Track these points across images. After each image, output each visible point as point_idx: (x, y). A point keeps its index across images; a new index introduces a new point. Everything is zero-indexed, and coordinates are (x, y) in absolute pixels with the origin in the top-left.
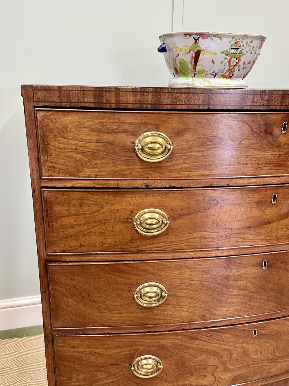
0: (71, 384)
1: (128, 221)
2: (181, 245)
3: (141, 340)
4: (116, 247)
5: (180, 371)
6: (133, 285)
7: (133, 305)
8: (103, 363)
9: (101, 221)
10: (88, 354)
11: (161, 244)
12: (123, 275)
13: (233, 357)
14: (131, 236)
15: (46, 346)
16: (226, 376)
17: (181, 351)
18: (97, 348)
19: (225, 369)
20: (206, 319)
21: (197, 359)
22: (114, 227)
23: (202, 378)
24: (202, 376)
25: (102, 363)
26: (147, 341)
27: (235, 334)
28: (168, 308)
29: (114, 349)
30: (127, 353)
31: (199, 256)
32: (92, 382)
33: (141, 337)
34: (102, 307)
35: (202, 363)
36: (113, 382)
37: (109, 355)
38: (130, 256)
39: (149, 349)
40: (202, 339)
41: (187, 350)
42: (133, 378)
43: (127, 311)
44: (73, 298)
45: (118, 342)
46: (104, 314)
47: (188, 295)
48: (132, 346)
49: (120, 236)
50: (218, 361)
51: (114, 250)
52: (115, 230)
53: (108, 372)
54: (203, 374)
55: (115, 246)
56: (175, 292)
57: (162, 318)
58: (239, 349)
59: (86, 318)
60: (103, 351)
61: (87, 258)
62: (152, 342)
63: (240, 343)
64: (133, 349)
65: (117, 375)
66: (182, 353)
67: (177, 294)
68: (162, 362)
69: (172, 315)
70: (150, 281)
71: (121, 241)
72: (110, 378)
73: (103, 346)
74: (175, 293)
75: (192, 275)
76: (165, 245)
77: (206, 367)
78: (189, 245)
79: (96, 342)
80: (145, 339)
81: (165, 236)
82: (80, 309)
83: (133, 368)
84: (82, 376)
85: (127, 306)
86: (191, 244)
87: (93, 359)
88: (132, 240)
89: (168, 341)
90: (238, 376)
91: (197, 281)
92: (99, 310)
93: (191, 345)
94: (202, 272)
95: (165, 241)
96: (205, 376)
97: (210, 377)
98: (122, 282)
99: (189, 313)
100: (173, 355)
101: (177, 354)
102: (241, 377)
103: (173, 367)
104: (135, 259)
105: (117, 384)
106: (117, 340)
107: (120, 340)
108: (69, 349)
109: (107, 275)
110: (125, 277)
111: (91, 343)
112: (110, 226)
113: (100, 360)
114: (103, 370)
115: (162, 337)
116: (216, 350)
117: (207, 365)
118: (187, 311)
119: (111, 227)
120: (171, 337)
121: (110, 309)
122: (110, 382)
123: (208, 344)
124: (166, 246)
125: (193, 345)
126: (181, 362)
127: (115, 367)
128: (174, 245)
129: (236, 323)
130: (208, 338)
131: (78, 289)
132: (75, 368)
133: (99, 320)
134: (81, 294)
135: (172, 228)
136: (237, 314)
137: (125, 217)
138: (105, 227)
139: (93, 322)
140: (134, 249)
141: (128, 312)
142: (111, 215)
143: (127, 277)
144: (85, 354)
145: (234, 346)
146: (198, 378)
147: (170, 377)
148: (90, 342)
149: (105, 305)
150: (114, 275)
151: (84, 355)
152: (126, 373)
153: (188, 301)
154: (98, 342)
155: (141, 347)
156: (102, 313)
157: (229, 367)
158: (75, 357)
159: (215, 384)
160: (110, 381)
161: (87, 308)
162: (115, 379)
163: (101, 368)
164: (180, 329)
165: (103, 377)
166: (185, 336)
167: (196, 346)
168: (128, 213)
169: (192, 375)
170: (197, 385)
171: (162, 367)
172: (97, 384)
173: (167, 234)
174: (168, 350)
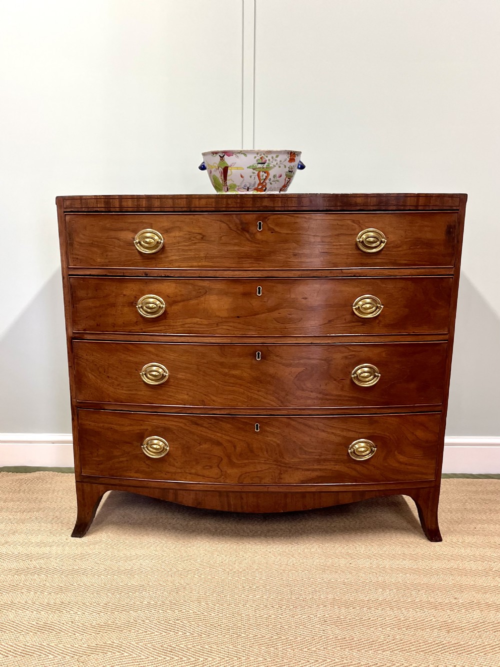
0: (92, 459)
1: (133, 306)
2: (177, 329)
3: (150, 420)
4: (124, 328)
5: (186, 457)
6: (139, 364)
7: (140, 383)
9: (112, 304)
10: (106, 430)
11: (161, 327)
12: (131, 354)
13: (237, 451)
14: (135, 318)
15: (73, 419)
16: (233, 472)
17: (186, 436)
18: (112, 424)
19: (230, 462)
20: (206, 405)
21: (201, 446)
22: (122, 310)
23: (208, 469)
24: (208, 466)
25: (117, 440)
26: (154, 421)
27: (236, 425)
28: (171, 389)
30: (138, 431)
32: (110, 458)
33: (150, 417)
34: (115, 383)
35: (206, 452)
36: (127, 460)
37: (122, 432)
38: (136, 337)
39: (157, 430)
40: (204, 425)
41: (191, 436)
42: (144, 458)
43: (135, 388)
44: (93, 373)
45: (130, 420)
46: (117, 390)
47: (187, 378)
48: (142, 425)
49: (127, 318)
50: (222, 453)
51: (123, 331)
52: (123, 313)
53: (122, 450)
54: (208, 464)
57: (166, 399)
58: (242, 442)
59: (103, 393)
60: (118, 428)
61: (102, 337)
62: (159, 423)
63: (243, 436)
64: (143, 428)
65: (130, 454)
66: (187, 438)
68: (168, 445)
69: (174, 397)
70: (153, 361)
71: (128, 323)
72: (124, 456)
73: (118, 422)
74: (177, 375)
76: (164, 329)
77: (211, 457)
78: (184, 330)
79: (111, 418)
80: (153, 419)
81: (164, 321)
82: (98, 384)
83: (143, 447)
84: (101, 452)
85: (135, 384)
87: (109, 434)
88: (137, 322)
89: (173, 423)
90: (245, 473)
92: (113, 386)
93: (194, 430)
95: (164, 325)
96: (211, 467)
97: (215, 469)
98: (130, 360)
99: (190, 396)
100: (179, 439)
101: (182, 438)
102: (249, 476)
103: (180, 452)
106: (129, 417)
107: (132, 418)
108: (91, 423)
109: (118, 353)
110: (133, 356)
111: (108, 418)
112: (119, 309)
113: (116, 436)
114: (118, 447)
115: (167, 418)
116: (220, 440)
117: (211, 455)
118: (188, 394)
120: (174, 419)
121: (121, 386)
122: (125, 461)
123: (211, 432)
125: (197, 431)
126: (187, 448)
127: (128, 445)
129: (236, 414)
130: (210, 425)
131: (96, 365)
132: (95, 443)
133: (113, 396)
134: (98, 370)
136: (236, 403)
137: (130, 301)
138: (115, 309)
139: (109, 398)
141: (136, 390)
142: (119, 299)
145: (237, 439)
146: (204, 468)
147: (177, 463)
149: (117, 381)
150: (124, 353)
151: (102, 429)
152: (138, 453)
153: (187, 384)
155: (150, 427)
157: (234, 461)
158: (95, 432)
159: (222, 478)
160: (125, 459)
161: (103, 383)
162: (128, 458)
163: (116, 444)
165: (119, 454)
166: (188, 420)
167: (199, 432)
168: (133, 298)
169: (198, 463)
170: (204, 476)
171: (168, 448)
172: (113, 461)
173: (165, 319)
174: (174, 433)
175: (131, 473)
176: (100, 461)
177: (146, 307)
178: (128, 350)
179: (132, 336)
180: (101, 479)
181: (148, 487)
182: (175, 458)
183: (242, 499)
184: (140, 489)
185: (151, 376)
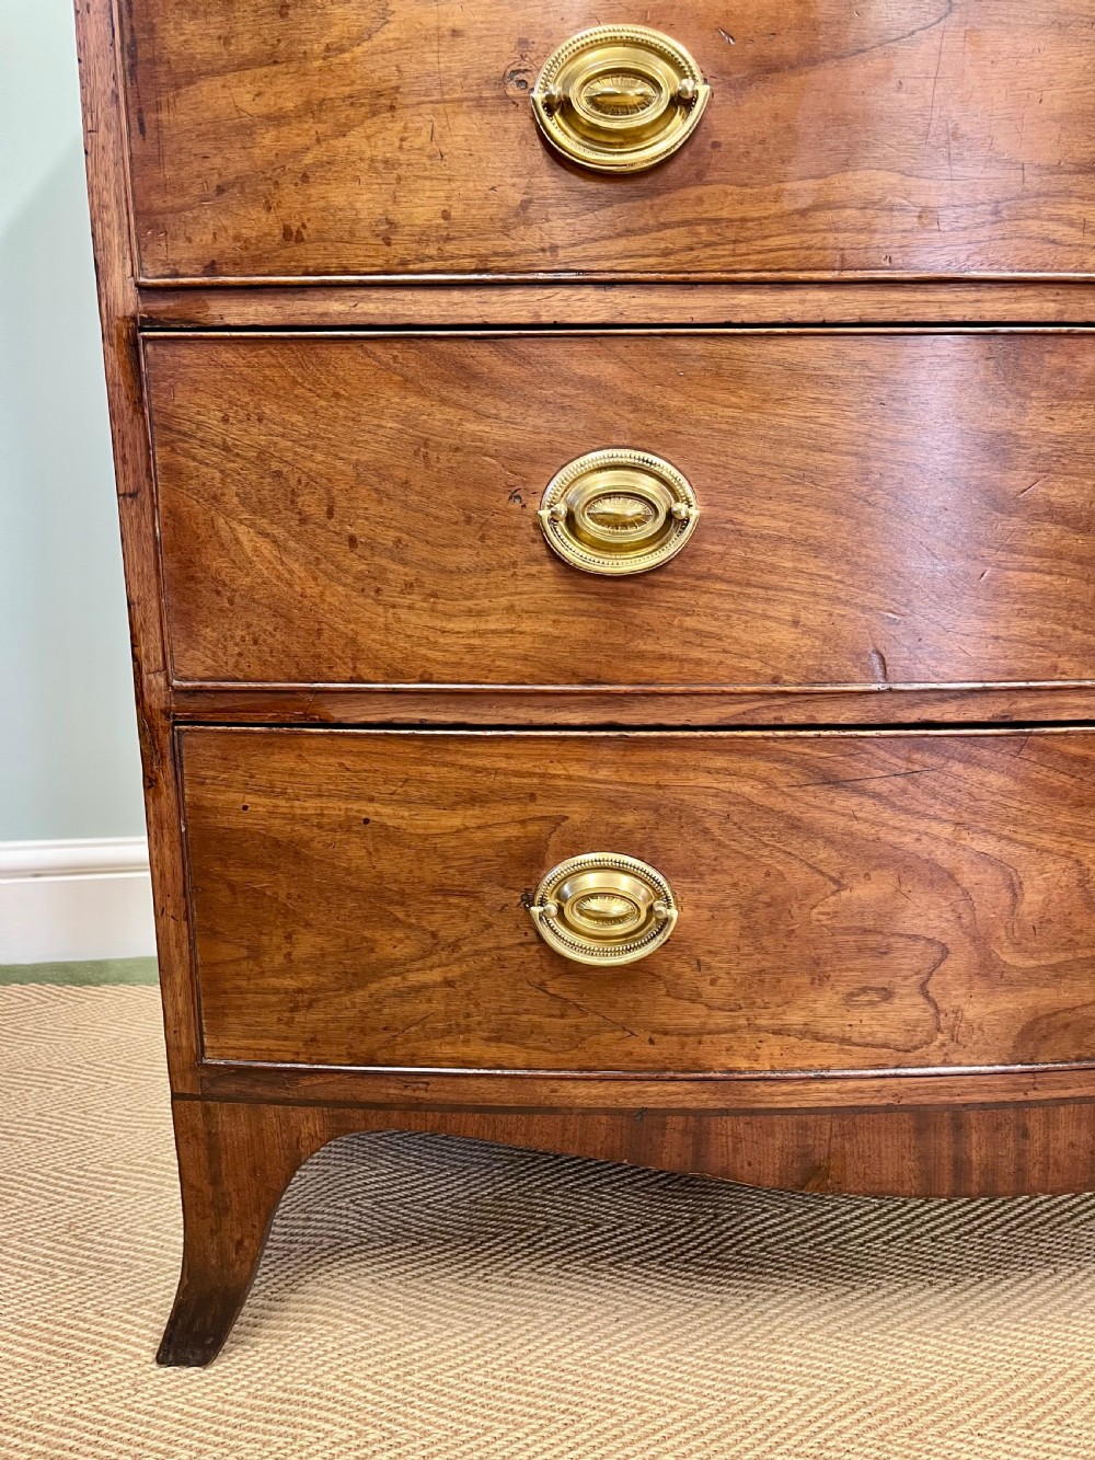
0: (260, 982)
1: (507, 97)
2: (765, 242)
3: (576, 770)
4: (450, 248)
5: (762, 950)
6: (534, 461)
7: (534, 569)
8: (402, 877)
9: (380, 94)
10: (334, 830)
11: (668, 233)
12: (488, 405)
13: (1024, 908)
14: (522, 182)
15: (150, 783)
16: (992, 1008)
17: (766, 845)
18: (371, 800)
19: (982, 965)
20: (892, 678)
21: (845, 894)
22: (438, 129)
23: (871, 1003)
24: (871, 989)
25: (396, 881)
26: (603, 773)
27: (1034, 776)
28: (704, 599)
29: (453, 807)
30: (514, 831)
31: (857, 312)
32: (354, 974)
33: (578, 751)
34: (391, 576)
35: (869, 923)
36: (448, 983)
37: (425, 838)
38: (516, 298)
39: (613, 820)
40: (873, 785)
41: (795, 844)
42: (541, 967)
43: (504, 601)
44: (264, 523)
45: (469, 774)
46: (403, 614)
47: (799, 529)
48: (533, 797)
49: (471, 185)
50: (948, 921)
51: (440, 264)
52: (444, 150)
53: (424, 930)
54: (873, 983)
55: (448, 239)
56: (735, 508)
57: (676, 651)
58: (1054, 862)
59: (319, 632)
60: (402, 818)
61: (320, 310)
62: (628, 784)
63: (1062, 834)
64: (539, 814)
65: (465, 949)
66: (771, 856)
67: (750, 520)
68: (674, 894)
69: (720, 639)
70: (615, 441)
71: (474, 212)
72: (435, 959)
73: (400, 790)
74: (740, 517)
75: (822, 420)
76: (688, 241)
77: (888, 946)
78: (809, 248)
79: (366, 766)
80: (595, 766)
81: (689, 190)
82: (291, 586)
83: (536, 910)
84: (306, 944)
85: (509, 573)
86: (816, 240)
87: (355, 851)
88: (525, 205)
89: (704, 780)
90: (1048, 1016)
91: (850, 458)
92: (378, 591)
93: (817, 814)
94: (869, 406)
95: (690, 216)
96: (887, 994)
97: (907, 1001)
98: (481, 440)
99: (808, 631)
100: (727, 863)
101: (748, 858)
102: (1066, 1026)
103: (731, 926)
104: (545, 319)
105: (469, 993)
106: (465, 761)
107: (479, 762)
108: (250, 799)
109: (413, 401)
110: (497, 417)
111: (348, 770)
112: (418, 122)
113: (390, 863)
114: (401, 915)
115: (672, 756)
116: (942, 855)
117: (893, 935)
118: (796, 623)
119: (425, 133)
120: (720, 762)
121: (428, 592)
122: (436, 985)
123: (900, 820)
124: (691, 249)
125: (829, 819)
126: (768, 905)
127: (457, 906)
128: (734, 242)
129: (1041, 717)
130: (900, 781)
131: (278, 474)
132: (276, 899)
133: (378, 647)
134: (293, 502)
135: (722, 139)
136: (1048, 663)
137: (492, 73)
138: (399, 126)
139: (354, 659)
140: (534, 258)
141: (510, 609)
142: (424, 62)
143: (504, 415)
144: (320, 826)
145: (1030, 846)
146: (849, 1000)
147: (713, 982)
148: (341, 764)
149: (404, 563)
150: (444, 401)
151: (316, 830)
152: (508, 941)
153: (800, 566)
154: (376, 766)
155: (575, 807)
156: (394, 607)
157: (1005, 958)
158: (277, 843)
159: (937, 1043)
160: (436, 976)
161: (323, 580)
162: (455, 971)
163: (391, 903)
164: (760, 722)
165: (401, 951)
166: (784, 760)
167: (842, 822)
168: (507, 47)
169: (820, 980)
170: (844, 1041)
171: (673, 913)
172: (374, 987)
173: (700, 178)
174: (706, 831)
175: (466, 1042)
176: (300, 991)
177: (592, 101)
178: (468, 377)
179: (493, 295)
180: (305, 1082)
181: (553, 1110)
182: (706, 959)
183: (1025, 1135)
184: (513, 1118)
185: (601, 522)
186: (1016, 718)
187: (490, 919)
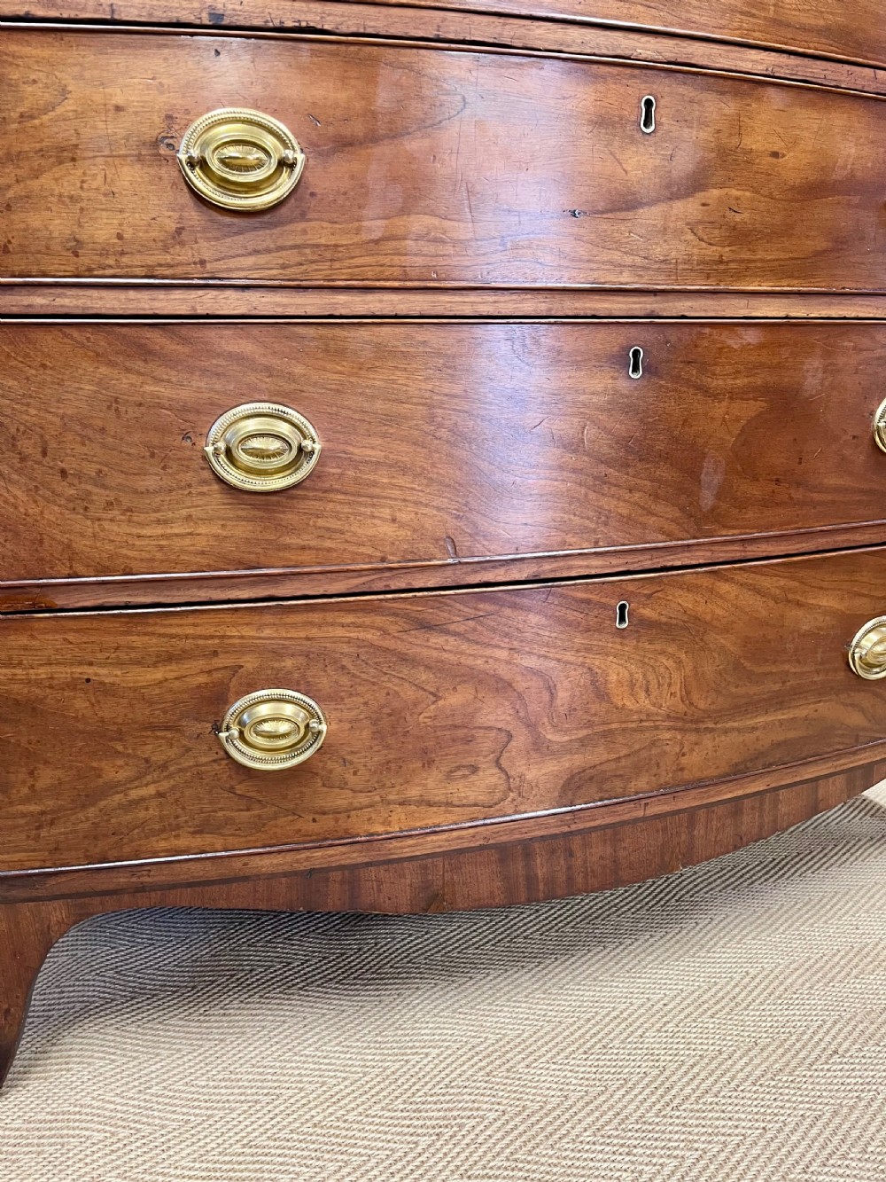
0: (10, 809)
1: (160, 155)
2: (351, 261)
3: (248, 631)
4: (125, 260)
5: (388, 747)
6: (198, 412)
7: (205, 489)
8: (120, 720)
9: (63, 149)
10: (63, 689)
11: (284, 253)
12: (161, 372)
13: (558, 702)
14: (176, 215)
16: (543, 771)
17: (386, 674)
18: (91, 664)
19: (535, 744)
20: (460, 554)
21: (441, 703)
22: (109, 176)
23: (464, 776)
24: (464, 766)
25: (115, 723)
26: (267, 632)
27: (557, 614)
28: (330, 506)
29: (155, 665)
30: (202, 679)
31: (418, 308)
32: (87, 796)
33: (247, 619)
34: (95, 498)
35: (458, 721)
36: (160, 795)
37: (135, 690)
38: (177, 297)
39: (276, 665)
40: (452, 627)
41: (405, 671)
42: (230, 776)
43: (184, 512)
45: (165, 640)
46: (106, 525)
47: (391, 456)
48: (215, 653)
49: (137, 215)
50: (510, 715)
51: (117, 271)
52: (115, 190)
53: (139, 758)
54: (465, 762)
55: (123, 253)
56: (346, 443)
57: (312, 543)
58: (575, 670)
59: (41, 542)
60: (116, 676)
61: (25, 303)
62: (286, 639)
63: (578, 651)
64: (221, 665)
65: (172, 769)
66: (390, 681)
67: (356, 451)
68: (323, 714)
69: (343, 533)
70: (257, 397)
71: (141, 234)
72: (149, 778)
73: (113, 655)
74: (351, 449)
75: (400, 382)
76: (299, 259)
77: (473, 736)
78: (381, 266)
79: (85, 639)
80: (260, 627)
81: (296, 225)
82: (16, 508)
83: (223, 735)
84: (46, 777)
85: (186, 492)
86: (387, 260)
87: (80, 704)
88: (179, 231)
89: (340, 632)
90: (579, 773)
91: (421, 408)
92: (86, 509)
93: (418, 650)
94: (431, 372)
95: (299, 242)
96: (474, 769)
97: (488, 772)
98: (158, 398)
99: (402, 525)
100: (360, 689)
101: (374, 684)
102: (591, 778)
103: (365, 734)
104: (200, 312)
105: (177, 801)
106: (162, 631)
107: (173, 631)
109: (104, 370)
110: (169, 381)
111: (71, 643)
112: (94, 170)
113: (110, 710)
114: (120, 748)
115: (316, 617)
116: (503, 671)
117: (475, 728)
118: (394, 520)
119: (100, 178)
120: (349, 619)
121: (125, 508)
122: (151, 797)
123: (473, 649)
124: (301, 265)
125: (425, 652)
126: (390, 715)
127: (163, 738)
128: (331, 260)
129: (558, 575)
130: (471, 623)
132: (19, 745)
133: (89, 550)
134: (13, 445)
135: (317, 191)
136: (559, 539)
137: (147, 138)
138: (79, 172)
139: (70, 560)
140: (189, 269)
141: (189, 518)
142: (95, 128)
143: (174, 379)
144: (51, 687)
145: (559, 660)
146: (449, 776)
147: (355, 773)
148: (65, 639)
149: (104, 487)
150: (128, 370)
151: (48, 690)
152: (204, 760)
153: (394, 481)
154: (93, 639)
155: (248, 658)
156: (99, 520)
157: (549, 737)
158: (17, 702)
159: (509, 799)
160: (151, 790)
161: (42, 503)
162: (165, 785)
163: (112, 739)
164: (375, 589)
165: (122, 775)
166: (396, 615)
167: (435, 654)
168: (157, 119)
169: (428, 764)
170: (448, 804)
171: (324, 727)
172: (102, 804)
173: (303, 216)
174: (343, 667)
175: (177, 836)
176: (43, 813)
177: (222, 161)
178: (146, 353)
179: (161, 294)
180: (52, 881)
181: (246, 878)
182: (348, 757)
183: (571, 855)
184: (216, 888)
185: (251, 455)
186: (542, 577)
187: (190, 745)
